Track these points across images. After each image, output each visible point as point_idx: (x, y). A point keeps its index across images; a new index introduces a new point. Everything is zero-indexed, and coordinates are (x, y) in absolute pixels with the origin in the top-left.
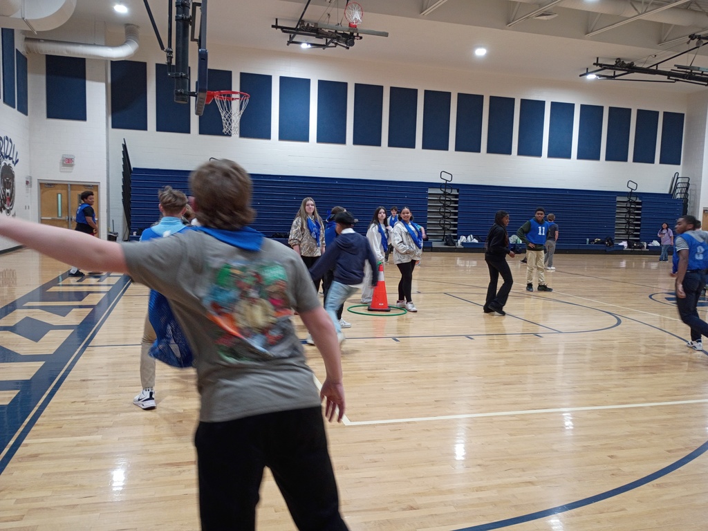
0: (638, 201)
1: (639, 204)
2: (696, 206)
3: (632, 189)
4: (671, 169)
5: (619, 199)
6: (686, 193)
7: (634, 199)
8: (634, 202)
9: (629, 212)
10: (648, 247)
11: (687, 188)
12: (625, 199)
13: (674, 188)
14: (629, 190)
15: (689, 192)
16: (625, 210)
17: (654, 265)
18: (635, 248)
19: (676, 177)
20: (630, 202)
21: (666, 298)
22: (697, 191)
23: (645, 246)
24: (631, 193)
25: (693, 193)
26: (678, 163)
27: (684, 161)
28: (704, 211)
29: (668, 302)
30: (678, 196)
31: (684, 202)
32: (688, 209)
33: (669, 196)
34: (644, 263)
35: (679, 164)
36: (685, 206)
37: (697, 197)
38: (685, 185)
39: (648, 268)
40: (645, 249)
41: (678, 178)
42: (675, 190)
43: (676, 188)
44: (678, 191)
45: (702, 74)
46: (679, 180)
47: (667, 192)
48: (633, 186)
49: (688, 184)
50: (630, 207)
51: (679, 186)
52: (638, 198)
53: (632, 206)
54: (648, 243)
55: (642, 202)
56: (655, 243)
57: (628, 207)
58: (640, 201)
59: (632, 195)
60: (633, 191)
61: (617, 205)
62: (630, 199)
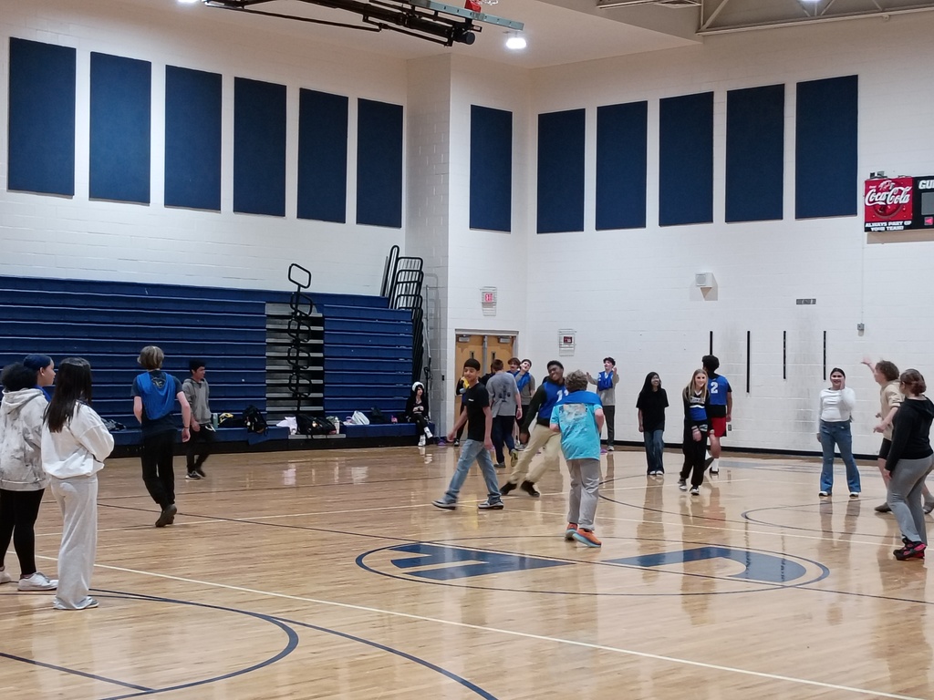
0: (316, 314)
1: (317, 321)
2: (439, 327)
3: (300, 286)
4: (381, 238)
5: (271, 310)
6: (417, 296)
7: (305, 309)
8: (307, 317)
9: (296, 344)
10: (343, 429)
11: (419, 284)
12: (286, 310)
13: (391, 282)
14: (293, 288)
15: (423, 293)
16: (287, 339)
17: (359, 473)
18: (316, 431)
19: (395, 255)
20: (298, 319)
21: (394, 562)
22: (441, 289)
23: (337, 426)
24: (298, 294)
25: (432, 294)
27: (410, 217)
28: (458, 337)
29: (399, 572)
30: (402, 303)
31: (415, 318)
32: (424, 332)
33: (383, 302)
34: (336, 471)
35: (397, 224)
36: (418, 326)
37: (440, 304)
38: (415, 277)
39: (346, 482)
40: (337, 434)
41: (398, 259)
42: (393, 289)
43: (396, 283)
44: (400, 290)
45: (435, 17)
46: (402, 265)
47: (378, 294)
48: (301, 277)
49: (421, 273)
50: (298, 331)
51: (401, 278)
52: (314, 308)
53: (303, 328)
54: (343, 419)
55: (324, 317)
56: (360, 419)
57: (293, 331)
58: (320, 315)
59: (301, 300)
60: (302, 290)
61: (269, 326)
62: (297, 311)
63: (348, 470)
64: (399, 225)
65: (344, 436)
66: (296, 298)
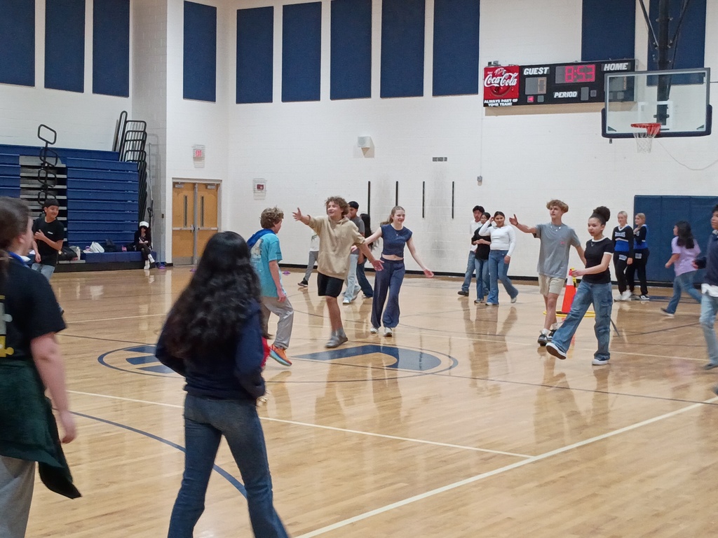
0: (60, 165)
1: (61, 171)
2: (159, 175)
3: (47, 142)
4: (113, 105)
5: (24, 161)
6: (142, 151)
7: (51, 161)
8: (53, 168)
9: (44, 188)
10: (83, 256)
11: (144, 142)
12: (36, 161)
13: (121, 140)
14: (42, 144)
15: (146, 149)
16: (37, 184)
17: (96, 291)
19: (123, 120)
20: (46, 168)
21: (129, 360)
22: (161, 146)
23: (79, 254)
24: (46, 149)
25: (154, 150)
26: (125, 94)
27: (135, 89)
28: (174, 184)
29: (133, 368)
30: (129, 157)
31: (140, 168)
32: (148, 180)
33: (115, 156)
34: (78, 289)
36: (142, 175)
37: (161, 159)
38: (140, 136)
39: (85, 297)
40: (79, 260)
41: (126, 122)
42: (123, 145)
43: (124, 140)
44: (128, 146)
46: (129, 127)
47: (110, 149)
48: (49, 136)
49: (145, 133)
50: (46, 178)
51: (129, 137)
52: (59, 160)
53: (50, 176)
54: (83, 248)
55: (67, 167)
56: (96, 248)
57: (42, 178)
58: (64, 166)
59: (49, 153)
60: (49, 146)
61: (22, 174)
62: (45, 162)
63: (87, 288)
64: (127, 95)
65: (84, 261)
66: (44, 152)
